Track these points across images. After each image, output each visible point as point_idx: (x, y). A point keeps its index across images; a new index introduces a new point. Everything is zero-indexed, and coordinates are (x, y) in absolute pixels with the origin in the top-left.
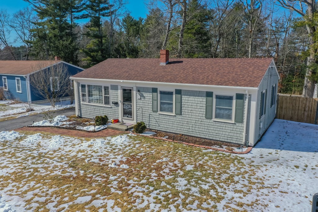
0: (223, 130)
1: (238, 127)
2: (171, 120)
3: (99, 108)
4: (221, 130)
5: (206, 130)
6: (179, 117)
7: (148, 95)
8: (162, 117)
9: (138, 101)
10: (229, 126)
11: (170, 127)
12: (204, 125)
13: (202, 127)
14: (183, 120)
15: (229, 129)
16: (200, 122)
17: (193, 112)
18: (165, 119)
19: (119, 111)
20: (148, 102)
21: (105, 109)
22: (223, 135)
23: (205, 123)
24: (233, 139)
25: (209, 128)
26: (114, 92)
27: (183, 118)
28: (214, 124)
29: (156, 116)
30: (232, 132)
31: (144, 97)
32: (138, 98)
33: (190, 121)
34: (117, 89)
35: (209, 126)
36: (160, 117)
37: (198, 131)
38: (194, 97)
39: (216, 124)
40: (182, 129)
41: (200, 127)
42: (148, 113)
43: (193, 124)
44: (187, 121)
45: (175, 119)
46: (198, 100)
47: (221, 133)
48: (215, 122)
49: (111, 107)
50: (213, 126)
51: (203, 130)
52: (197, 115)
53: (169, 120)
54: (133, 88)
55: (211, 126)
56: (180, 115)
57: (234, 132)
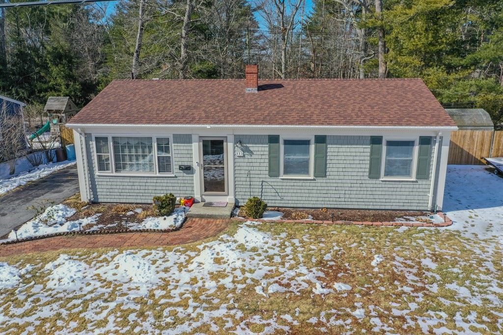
0: (397, 193)
1: (421, 186)
2: (305, 188)
3: (145, 181)
4: (394, 193)
5: (368, 196)
6: (322, 181)
7: (260, 149)
8: (288, 184)
9: (236, 160)
10: (408, 186)
11: (304, 199)
12: (365, 189)
13: (362, 192)
14: (329, 185)
15: (407, 190)
16: (358, 185)
17: (347, 170)
18: (293, 187)
19: (195, 182)
20: (259, 161)
21: (159, 181)
22: (397, 201)
23: (368, 185)
24: (412, 204)
25: (374, 193)
26: (182, 148)
27: (328, 181)
28: (383, 186)
29: (276, 184)
30: (411, 193)
31: (251, 153)
32: (238, 155)
33: (342, 185)
34: (190, 142)
35: (374, 189)
36: (285, 184)
37: (355, 200)
38: (350, 146)
39: (386, 186)
40: (327, 199)
41: (358, 192)
42: (258, 180)
43: (347, 189)
44: (335, 185)
45: (314, 184)
46: (357, 150)
47: (394, 197)
48: (384, 183)
49: (176, 177)
50: (381, 189)
51: (364, 196)
52: (355, 174)
53: (301, 188)
54: (226, 137)
55: (378, 189)
56: (322, 177)
57: (414, 193)
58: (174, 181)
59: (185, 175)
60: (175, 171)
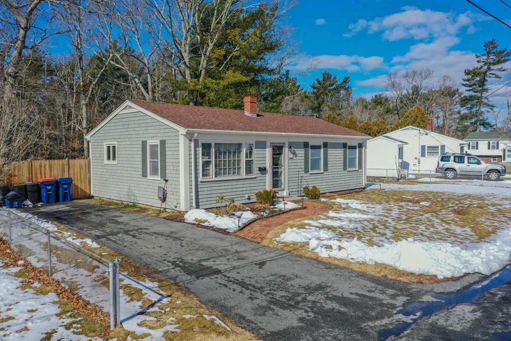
1: (360, 173)
2: (320, 179)
3: (236, 183)
4: (352, 179)
7: (300, 152)
8: (313, 177)
9: (289, 161)
10: (356, 173)
14: (329, 176)
15: (356, 176)
16: (340, 175)
17: (335, 165)
18: (315, 180)
19: (267, 181)
20: (300, 161)
21: (245, 182)
22: (353, 183)
23: (343, 175)
24: (358, 185)
26: (260, 152)
27: (328, 173)
29: (307, 178)
31: (296, 155)
32: (290, 157)
33: (334, 175)
34: (265, 148)
38: (336, 149)
41: (340, 180)
42: (299, 176)
43: (336, 178)
45: (323, 176)
48: (348, 172)
49: (255, 178)
52: (338, 167)
54: (285, 143)
55: (346, 177)
56: (326, 171)
57: (358, 178)
58: (255, 182)
59: (261, 175)
60: (256, 172)
